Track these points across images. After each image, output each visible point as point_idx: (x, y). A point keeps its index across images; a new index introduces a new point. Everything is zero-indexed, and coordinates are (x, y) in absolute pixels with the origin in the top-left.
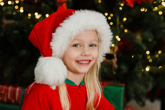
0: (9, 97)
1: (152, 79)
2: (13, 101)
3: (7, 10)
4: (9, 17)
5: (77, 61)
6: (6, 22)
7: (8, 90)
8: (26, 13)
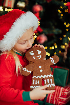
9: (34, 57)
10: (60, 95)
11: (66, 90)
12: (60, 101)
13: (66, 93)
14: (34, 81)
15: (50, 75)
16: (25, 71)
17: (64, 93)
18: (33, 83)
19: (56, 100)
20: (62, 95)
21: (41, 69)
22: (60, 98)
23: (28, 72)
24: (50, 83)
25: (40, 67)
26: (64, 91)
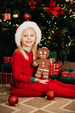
0: (8, 61)
1: (69, 48)
2: (10, 63)
3: (4, 24)
4: (5, 27)
5: (27, 42)
6: (4, 29)
7: (7, 59)
8: (12, 24)
9: (41, 55)
10: (54, 69)
11: (57, 64)
12: (55, 72)
13: (58, 66)
14: (38, 71)
15: (47, 70)
16: (35, 63)
17: (56, 67)
18: (37, 73)
19: (52, 72)
20: (55, 68)
21: (43, 64)
22: (54, 70)
23: (36, 64)
24: (46, 75)
25: (43, 63)
26: (56, 65)
